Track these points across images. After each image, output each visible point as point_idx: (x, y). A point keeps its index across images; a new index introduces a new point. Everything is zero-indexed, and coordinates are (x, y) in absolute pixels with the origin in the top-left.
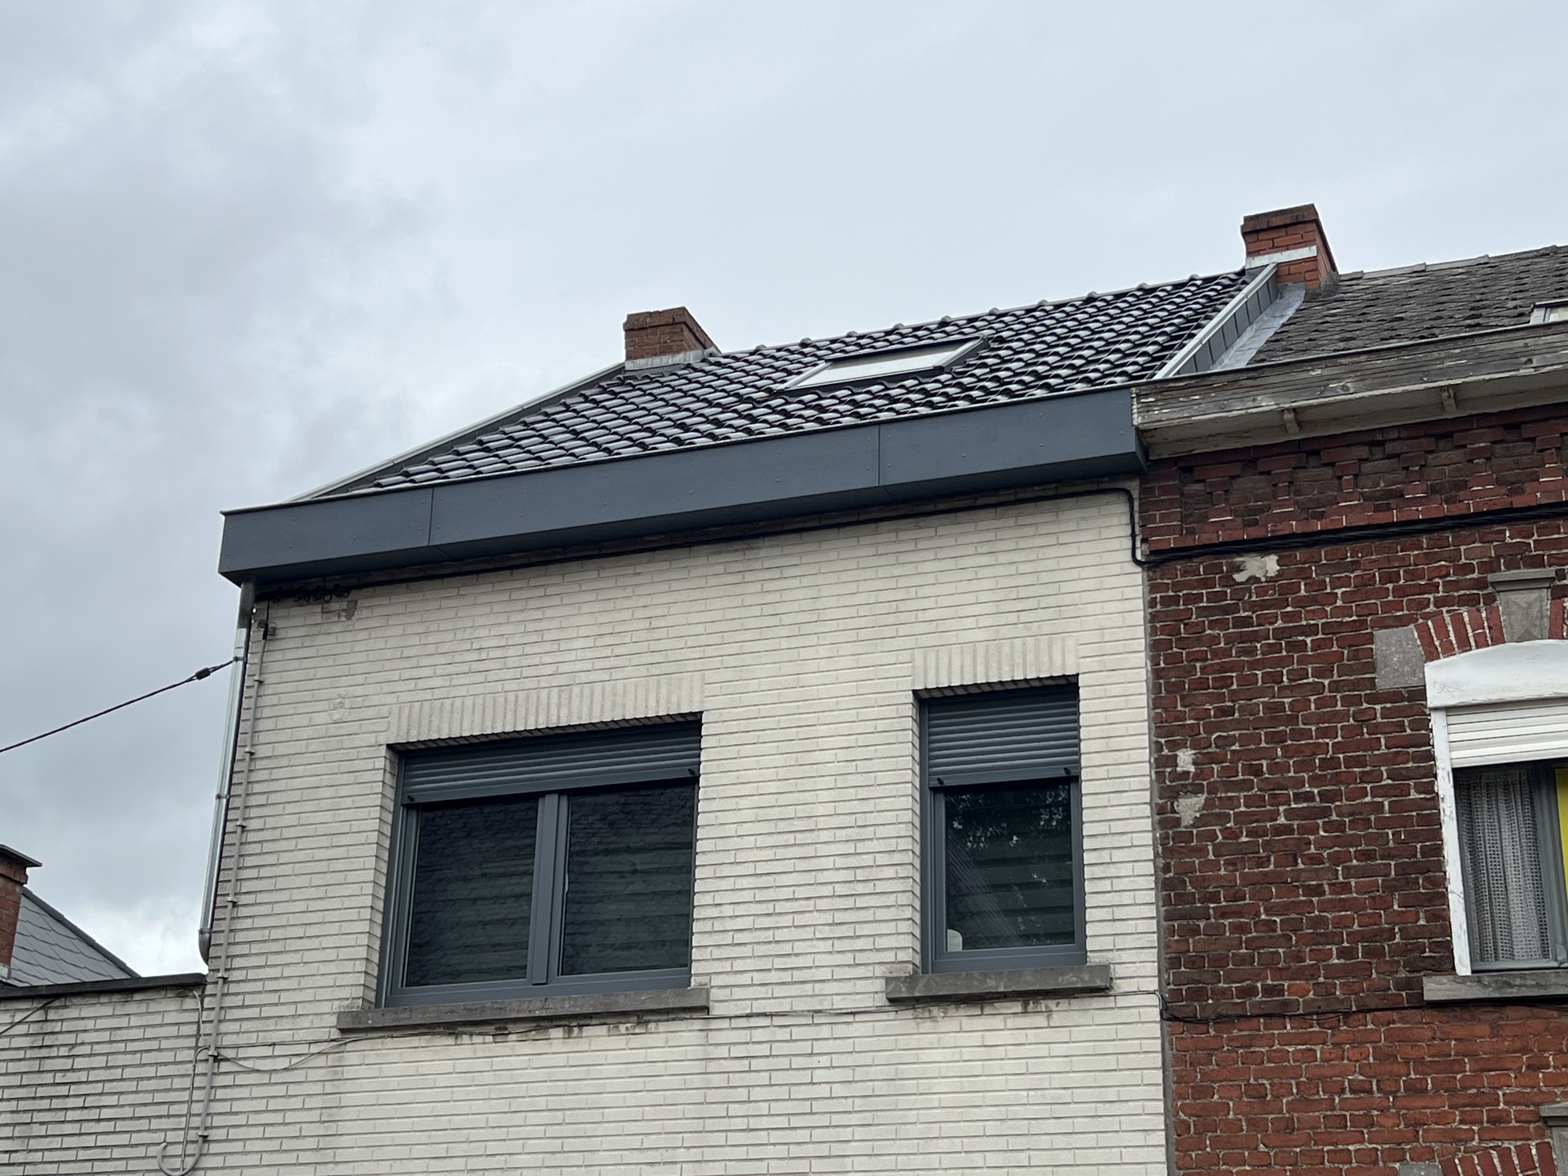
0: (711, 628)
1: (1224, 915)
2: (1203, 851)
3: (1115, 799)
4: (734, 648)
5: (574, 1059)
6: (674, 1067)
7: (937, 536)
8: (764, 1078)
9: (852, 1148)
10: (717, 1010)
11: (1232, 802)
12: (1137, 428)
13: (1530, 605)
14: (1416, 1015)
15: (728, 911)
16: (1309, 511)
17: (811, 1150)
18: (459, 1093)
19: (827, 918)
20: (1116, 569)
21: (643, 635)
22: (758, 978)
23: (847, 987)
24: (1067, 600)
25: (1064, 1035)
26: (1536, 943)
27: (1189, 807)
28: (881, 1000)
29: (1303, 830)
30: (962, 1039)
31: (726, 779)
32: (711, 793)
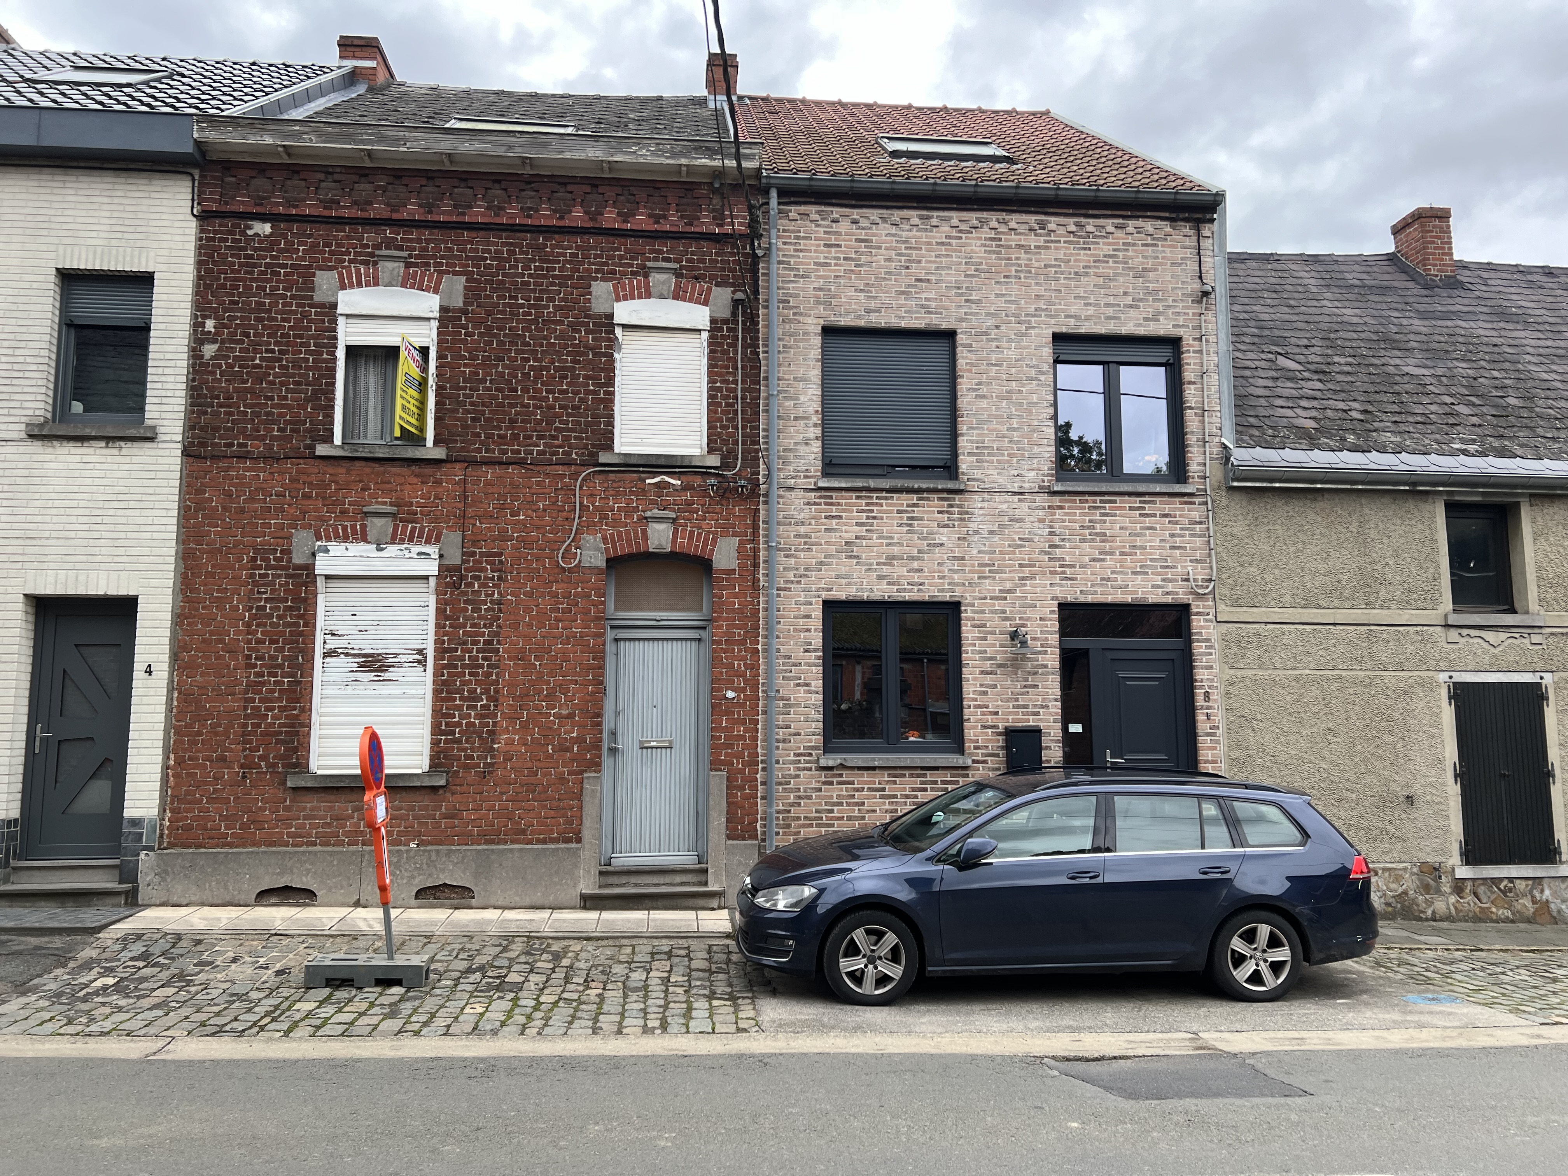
1: (221, 406)
2: (215, 373)
3: (169, 341)
11: (233, 350)
12: (195, 140)
13: (393, 269)
14: (312, 461)
16: (289, 203)
20: (181, 217)
23: (4, 427)
24: (152, 230)
25: (128, 459)
26: (379, 434)
27: (209, 350)
28: (23, 435)
29: (267, 367)
30: (69, 458)
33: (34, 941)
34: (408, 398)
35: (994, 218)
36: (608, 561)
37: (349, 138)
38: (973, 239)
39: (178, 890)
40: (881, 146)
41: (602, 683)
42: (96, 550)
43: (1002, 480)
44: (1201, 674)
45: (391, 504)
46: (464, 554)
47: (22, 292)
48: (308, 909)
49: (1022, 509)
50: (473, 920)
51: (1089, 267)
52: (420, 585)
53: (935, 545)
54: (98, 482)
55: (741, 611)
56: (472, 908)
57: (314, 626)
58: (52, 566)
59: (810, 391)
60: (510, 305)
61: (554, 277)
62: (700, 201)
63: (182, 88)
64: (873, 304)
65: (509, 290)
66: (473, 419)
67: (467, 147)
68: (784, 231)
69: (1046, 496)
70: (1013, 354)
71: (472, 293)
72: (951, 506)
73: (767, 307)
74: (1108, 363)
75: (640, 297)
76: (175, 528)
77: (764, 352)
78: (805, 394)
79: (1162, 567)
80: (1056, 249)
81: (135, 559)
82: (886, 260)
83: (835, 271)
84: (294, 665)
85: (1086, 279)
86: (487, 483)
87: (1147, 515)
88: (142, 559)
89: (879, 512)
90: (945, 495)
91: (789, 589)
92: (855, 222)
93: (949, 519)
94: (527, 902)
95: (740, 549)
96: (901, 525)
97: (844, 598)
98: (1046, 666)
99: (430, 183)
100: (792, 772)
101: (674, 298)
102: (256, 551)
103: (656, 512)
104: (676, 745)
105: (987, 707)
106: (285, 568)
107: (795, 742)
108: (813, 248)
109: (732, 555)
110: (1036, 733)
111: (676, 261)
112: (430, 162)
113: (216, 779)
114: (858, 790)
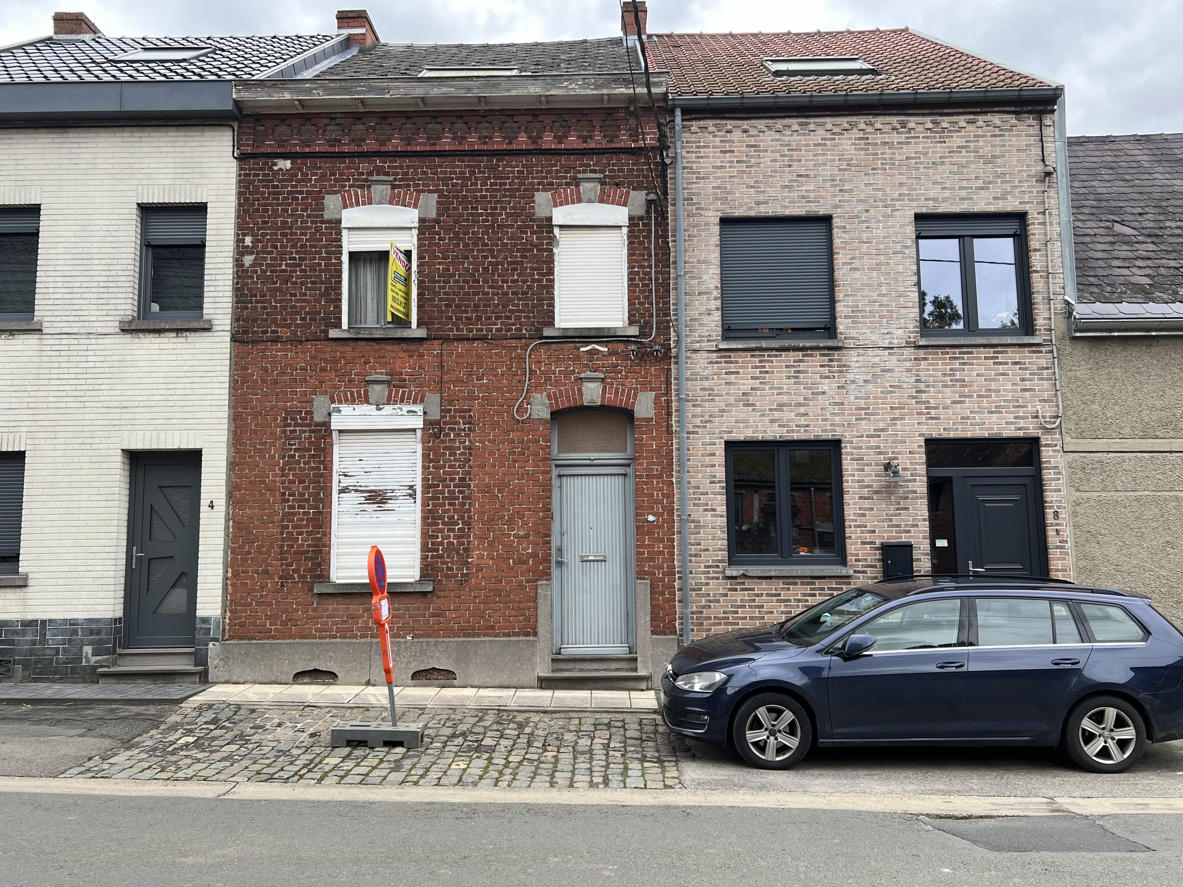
0: (45, 167)
1: (258, 303)
2: (252, 277)
3: (219, 254)
4: (56, 177)
6: (26, 353)
7: (150, 136)
8: (66, 359)
9: (102, 387)
10: (44, 332)
11: (265, 259)
12: (234, 99)
13: (383, 191)
14: (326, 343)
15: (52, 290)
17: (86, 388)
19: (96, 296)
20: (226, 159)
21: (13, 167)
22: (64, 319)
23: (104, 324)
24: (204, 170)
25: (192, 345)
26: (375, 319)
27: (248, 260)
28: (117, 330)
29: (291, 271)
30: (151, 346)
31: (52, 234)
32: (45, 240)
33: (135, 709)
34: (397, 291)
35: (862, 121)
36: (552, 413)
37: (347, 90)
38: (845, 139)
39: (237, 672)
40: (766, 68)
41: (549, 510)
42: (172, 415)
43: (874, 338)
44: (1050, 496)
45: (386, 374)
46: (442, 411)
47: (113, 222)
48: (332, 687)
49: (892, 361)
50: (456, 696)
51: (945, 157)
52: (410, 436)
53: (818, 393)
54: (171, 363)
55: (658, 451)
56: (454, 687)
57: (331, 470)
58: (140, 427)
59: (711, 271)
60: (472, 215)
61: (506, 190)
62: (619, 123)
63: (223, 60)
64: (761, 198)
65: (471, 203)
66: (446, 305)
67: (436, 91)
68: (687, 142)
69: (912, 350)
70: (881, 233)
71: (443, 207)
72: (831, 360)
73: (674, 205)
74: (963, 236)
75: (573, 203)
76: (227, 397)
77: (673, 241)
78: (707, 273)
79: (1014, 407)
80: (916, 143)
81: (199, 421)
82: (772, 161)
83: (729, 172)
84: (317, 500)
85: (943, 167)
86: (459, 355)
87: (1000, 363)
88: (204, 421)
89: (771, 367)
90: (826, 352)
91: (697, 433)
92: (745, 131)
93: (830, 372)
94: (497, 683)
95: (657, 401)
96: (789, 378)
97: (742, 438)
98: (915, 492)
99: (409, 121)
100: (703, 581)
101: (599, 202)
102: (287, 412)
103: (589, 374)
104: (609, 559)
105: (866, 526)
106: (309, 425)
107: (705, 557)
108: (711, 155)
109: (649, 406)
110: (908, 547)
111: (601, 172)
112: (409, 105)
113: (262, 587)
114: (758, 595)
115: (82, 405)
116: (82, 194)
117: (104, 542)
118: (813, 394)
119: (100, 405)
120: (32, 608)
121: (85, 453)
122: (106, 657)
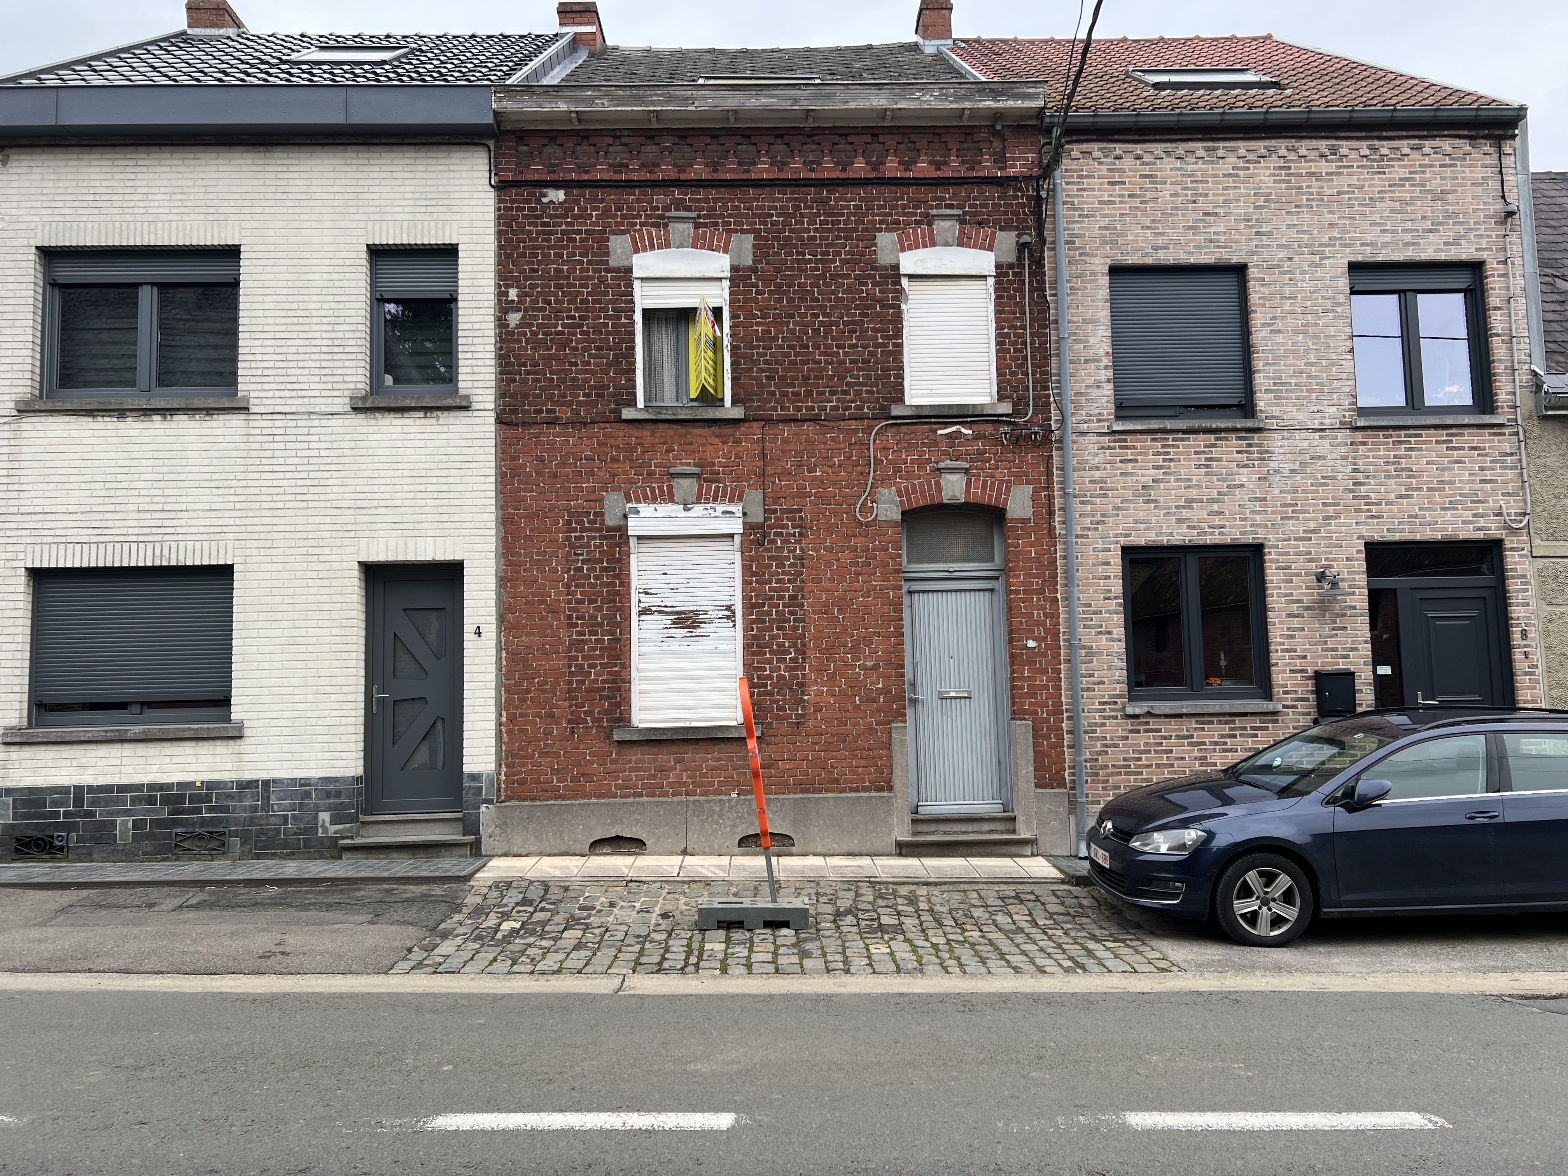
0: (244, 196)
1: (528, 374)
2: (520, 341)
3: (476, 311)
4: (259, 210)
5: (168, 432)
6: (229, 439)
7: (381, 158)
8: (282, 446)
9: (330, 482)
10: (253, 409)
11: (536, 318)
12: (494, 111)
13: (684, 230)
14: (618, 425)
15: (259, 357)
16: (581, 169)
17: (308, 482)
18: (97, 448)
19: (317, 364)
20: (480, 188)
21: (201, 196)
22: (277, 394)
23: (329, 401)
24: (453, 202)
25: (445, 429)
26: (674, 395)
27: (514, 318)
28: (348, 408)
29: (570, 334)
30: (391, 429)
31: (256, 284)
32: (247, 292)
33: (416, 889)
35: (1283, 146)
36: (904, 514)
37: (640, 100)
38: (1262, 168)
39: (517, 843)
41: (902, 635)
42: (422, 518)
43: (1301, 417)
44: (1517, 612)
45: (695, 466)
46: (765, 511)
47: (337, 269)
48: (640, 858)
49: (1324, 446)
50: (804, 866)
51: (1385, 192)
52: (726, 544)
53: (1235, 486)
54: (419, 451)
55: (1038, 560)
56: (793, 855)
57: (629, 585)
58: (382, 533)
59: (1100, 333)
60: (798, 261)
61: (839, 230)
62: (981, 145)
64: (1160, 241)
65: (796, 246)
66: (768, 377)
68: (1067, 171)
69: (1347, 432)
70: (1307, 286)
71: (761, 251)
72: (1250, 445)
74: (1405, 291)
75: (925, 246)
76: (493, 494)
77: (1051, 295)
78: (1095, 336)
79: (1472, 502)
80: (1349, 174)
81: (458, 525)
82: (1171, 195)
83: (1120, 208)
84: (613, 623)
85: (1382, 204)
86: (785, 441)
87: (1455, 448)
88: (465, 525)
89: (1176, 453)
90: (1244, 435)
91: (1087, 536)
92: (1139, 158)
93: (1248, 459)
94: (845, 850)
95: (1035, 498)
96: (1199, 467)
97: (1143, 543)
98: (1354, 608)
99: (715, 141)
100: (1098, 721)
101: (958, 245)
102: (570, 514)
103: (948, 463)
104: (975, 696)
105: (1295, 651)
106: (599, 530)
107: (1099, 690)
108: (1096, 187)
109: (1026, 503)
110: (1349, 676)
111: (959, 207)
112: (715, 120)
113: (546, 734)
114: (1165, 738)
115: (304, 505)
116: (295, 232)
117: (341, 680)
118: (1229, 487)
119: (329, 504)
120: (250, 766)
121: (311, 566)
122: (348, 825)
